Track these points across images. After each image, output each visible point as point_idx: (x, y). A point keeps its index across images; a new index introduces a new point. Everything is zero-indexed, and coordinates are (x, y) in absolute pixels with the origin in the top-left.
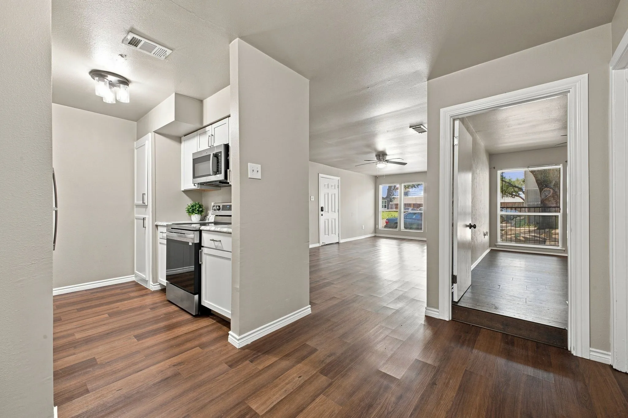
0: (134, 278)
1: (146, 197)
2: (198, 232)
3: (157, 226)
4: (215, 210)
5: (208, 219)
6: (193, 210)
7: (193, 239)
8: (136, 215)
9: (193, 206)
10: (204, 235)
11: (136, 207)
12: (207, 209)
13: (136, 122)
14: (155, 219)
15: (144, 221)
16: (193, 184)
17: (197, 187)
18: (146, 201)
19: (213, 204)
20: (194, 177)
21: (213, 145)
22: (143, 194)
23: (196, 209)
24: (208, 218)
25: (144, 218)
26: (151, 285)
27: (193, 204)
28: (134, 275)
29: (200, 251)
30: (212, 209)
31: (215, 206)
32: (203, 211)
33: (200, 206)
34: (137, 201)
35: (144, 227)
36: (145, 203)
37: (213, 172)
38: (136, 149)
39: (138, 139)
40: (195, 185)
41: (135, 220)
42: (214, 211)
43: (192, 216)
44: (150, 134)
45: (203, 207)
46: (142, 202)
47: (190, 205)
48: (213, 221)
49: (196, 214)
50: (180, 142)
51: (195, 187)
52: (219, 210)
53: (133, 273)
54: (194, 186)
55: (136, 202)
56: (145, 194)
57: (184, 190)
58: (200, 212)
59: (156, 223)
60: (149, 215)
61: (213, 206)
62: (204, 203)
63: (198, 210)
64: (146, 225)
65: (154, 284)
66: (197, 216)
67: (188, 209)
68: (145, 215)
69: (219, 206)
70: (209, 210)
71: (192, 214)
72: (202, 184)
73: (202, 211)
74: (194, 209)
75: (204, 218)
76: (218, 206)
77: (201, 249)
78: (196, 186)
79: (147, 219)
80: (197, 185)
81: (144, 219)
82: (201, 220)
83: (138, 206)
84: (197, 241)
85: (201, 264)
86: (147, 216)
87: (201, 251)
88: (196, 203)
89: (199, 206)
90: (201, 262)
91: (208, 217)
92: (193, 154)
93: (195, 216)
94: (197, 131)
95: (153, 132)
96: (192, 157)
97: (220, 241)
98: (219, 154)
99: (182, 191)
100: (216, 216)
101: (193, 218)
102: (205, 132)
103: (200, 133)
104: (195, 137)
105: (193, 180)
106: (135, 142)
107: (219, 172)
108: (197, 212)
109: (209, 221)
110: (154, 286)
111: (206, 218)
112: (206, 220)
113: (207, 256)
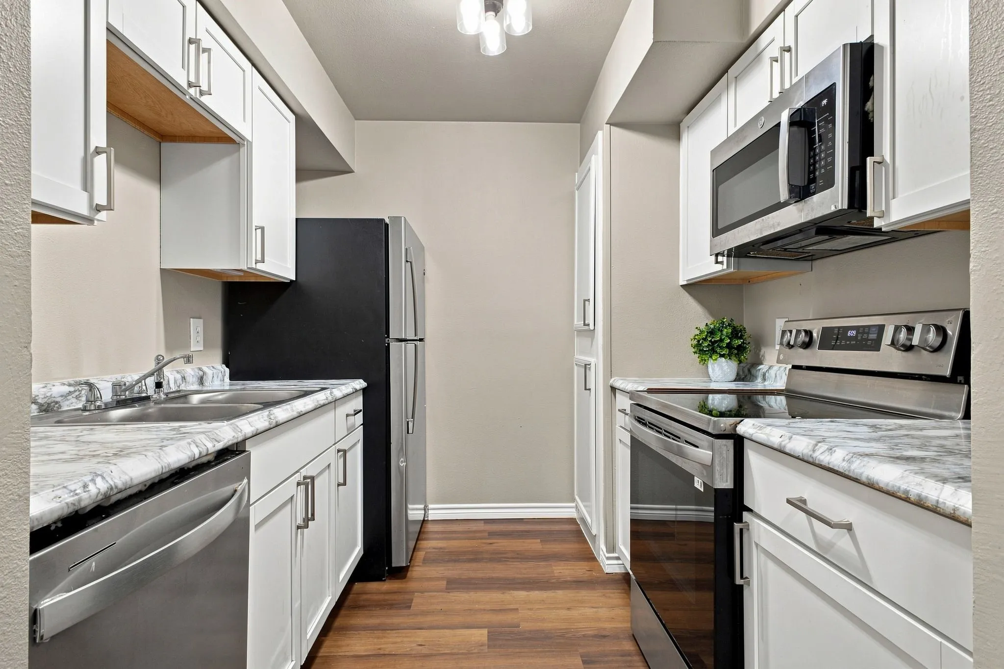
1: (590, 308)
2: (730, 443)
3: (613, 389)
4: (790, 346)
5: (764, 375)
6: (713, 343)
7: (709, 469)
8: (576, 355)
9: (712, 333)
10: (753, 459)
11: (576, 336)
12: (760, 342)
13: (579, 124)
14: (610, 372)
15: (587, 371)
16: (713, 257)
17: (725, 267)
18: (590, 320)
19: (780, 324)
20: (716, 231)
22: (585, 301)
23: (721, 340)
24: (764, 370)
25: (586, 365)
26: (601, 552)
27: (712, 326)
28: (574, 505)
29: (737, 526)
30: (781, 344)
31: (791, 332)
32: (745, 348)
33: (737, 333)
35: (586, 389)
36: (588, 325)
37: (792, 189)
38: (578, 189)
39: (581, 161)
40: (720, 259)
41: (576, 368)
42: (787, 350)
43: (710, 363)
44: (600, 135)
45: (746, 336)
46: (583, 322)
47: (703, 327)
48: (781, 385)
49: (723, 359)
50: (678, 137)
51: (719, 267)
52: (807, 345)
53: (571, 498)
54: (717, 262)
55: (576, 323)
56: (588, 300)
57: (685, 283)
58: (736, 351)
60: (597, 358)
61: (784, 333)
62: (748, 323)
63: (729, 346)
64: (592, 385)
65: (608, 553)
66: (724, 364)
67: (699, 341)
68: (590, 355)
69: (809, 333)
70: (766, 345)
72: (741, 252)
73: (741, 349)
74: (716, 342)
75: (749, 370)
76: (806, 331)
77: (740, 520)
78: (722, 263)
79: (592, 368)
80: (725, 259)
81: (586, 367)
82: (739, 378)
83: (580, 332)
84: (725, 482)
85: (741, 587)
86: (592, 360)
87: (741, 530)
88: (723, 323)
89: (732, 333)
90: (742, 577)
91: (763, 368)
92: (714, 153)
93: (718, 365)
94: (726, 71)
95: (606, 124)
96: (712, 165)
97: (849, 527)
98: (823, 103)
99: (682, 286)
100: (793, 370)
101: (713, 370)
102: (759, 55)
103: (738, 73)
104: (718, 98)
105: (711, 241)
106: (576, 173)
107: (821, 183)
108: (725, 351)
109: (766, 383)
110: (608, 558)
111: (757, 371)
112: (756, 377)
113: (771, 565)
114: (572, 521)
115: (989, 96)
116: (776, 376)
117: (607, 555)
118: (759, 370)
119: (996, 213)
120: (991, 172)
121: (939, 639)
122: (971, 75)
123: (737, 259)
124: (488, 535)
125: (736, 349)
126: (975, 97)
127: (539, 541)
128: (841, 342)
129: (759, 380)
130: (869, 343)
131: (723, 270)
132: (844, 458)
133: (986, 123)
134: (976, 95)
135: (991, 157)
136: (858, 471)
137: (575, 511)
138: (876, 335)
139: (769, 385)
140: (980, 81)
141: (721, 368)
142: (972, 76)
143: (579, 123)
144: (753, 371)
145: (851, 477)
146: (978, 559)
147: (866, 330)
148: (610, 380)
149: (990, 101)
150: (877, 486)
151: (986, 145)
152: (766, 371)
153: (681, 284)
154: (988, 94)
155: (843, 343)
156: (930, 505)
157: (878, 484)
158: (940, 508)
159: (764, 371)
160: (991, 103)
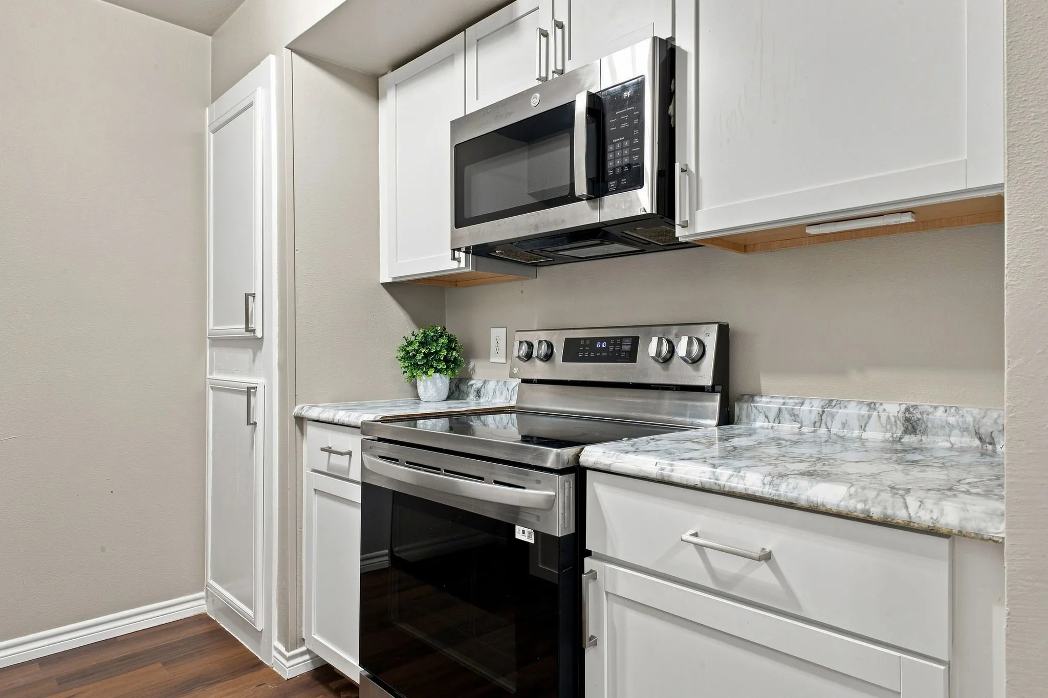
0: (203, 602)
1: (256, 307)
2: (572, 478)
3: (300, 420)
5: (478, 391)
6: (428, 355)
8: (211, 374)
11: (211, 346)
13: (211, 37)
14: (289, 393)
15: (252, 398)
16: (450, 252)
17: (462, 264)
18: (256, 324)
20: (461, 219)
21: (559, 67)
22: (247, 296)
23: (436, 352)
25: (248, 388)
26: (274, 653)
27: (424, 335)
28: (203, 594)
30: (519, 356)
31: (529, 343)
34: (215, 324)
35: (248, 423)
36: (254, 331)
37: (589, 181)
38: (214, 132)
39: (217, 93)
40: (458, 254)
41: (211, 394)
42: (522, 363)
43: (422, 379)
44: (272, 59)
45: (459, 347)
46: (244, 326)
47: (412, 337)
49: (438, 375)
50: (377, 96)
51: (454, 265)
52: (548, 357)
53: (200, 585)
54: (454, 258)
55: (211, 325)
56: (254, 295)
57: (390, 280)
58: (451, 363)
59: (296, 410)
60: (269, 378)
61: (519, 343)
64: (258, 417)
65: (287, 650)
66: (438, 381)
68: (251, 372)
69: (550, 345)
70: (476, 358)
71: (426, 373)
72: (480, 252)
73: (456, 362)
74: (431, 354)
75: (457, 387)
78: (459, 260)
79: (260, 390)
80: (465, 255)
81: (250, 392)
82: (450, 398)
83: (219, 341)
84: (560, 527)
86: (258, 381)
91: (475, 383)
92: (456, 125)
93: (431, 382)
94: (462, 28)
95: (286, 47)
96: (452, 139)
97: (767, 557)
98: (625, 95)
99: (384, 284)
100: (522, 384)
101: (425, 387)
102: (514, 21)
103: (481, 36)
104: (450, 59)
105: (452, 232)
106: (207, 108)
107: (623, 182)
108: (442, 366)
109: (482, 400)
110: (289, 659)
111: (468, 387)
112: (467, 394)
113: (632, 616)
114: (202, 619)
115: (1033, 114)
116: (494, 392)
117: (288, 654)
118: (472, 385)
119: (1042, 230)
120: (1035, 189)
121: (898, 654)
122: (1009, 89)
123: (475, 256)
124: (59, 684)
125: (453, 362)
126: (1014, 113)
127: (160, 665)
128: (589, 354)
129: (472, 396)
130: (623, 355)
131: (459, 269)
132: (763, 481)
133: (1029, 140)
134: (1015, 110)
135: (1035, 174)
136: (792, 495)
137: (205, 603)
138: (630, 347)
139: (485, 403)
140: (1021, 98)
141: (435, 384)
142: (1010, 91)
143: (210, 35)
144: (463, 387)
145: (782, 501)
146: (1014, 570)
147: (618, 341)
148: (294, 408)
149: (1034, 119)
150: (823, 509)
151: (1029, 162)
152: (481, 387)
153: (382, 281)
154: (1032, 112)
155: (592, 355)
156: (900, 521)
157: (824, 506)
158: (914, 523)
159: (477, 386)
160: (1036, 121)
